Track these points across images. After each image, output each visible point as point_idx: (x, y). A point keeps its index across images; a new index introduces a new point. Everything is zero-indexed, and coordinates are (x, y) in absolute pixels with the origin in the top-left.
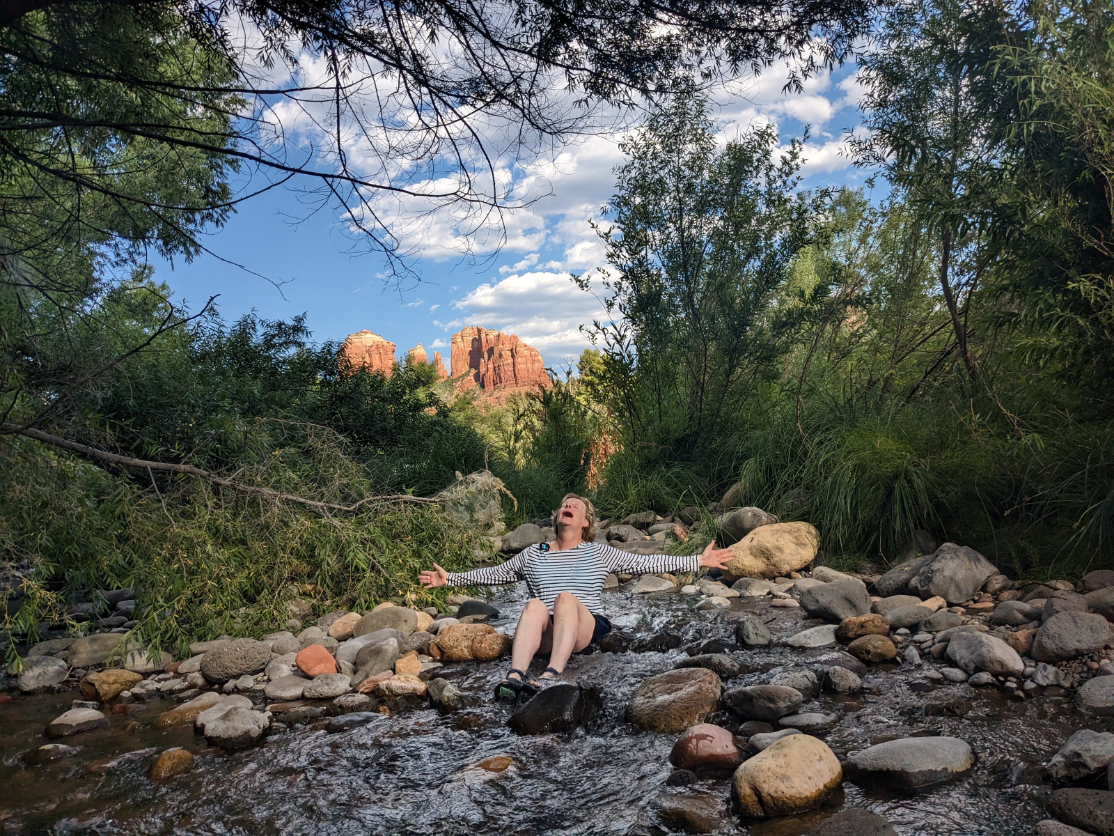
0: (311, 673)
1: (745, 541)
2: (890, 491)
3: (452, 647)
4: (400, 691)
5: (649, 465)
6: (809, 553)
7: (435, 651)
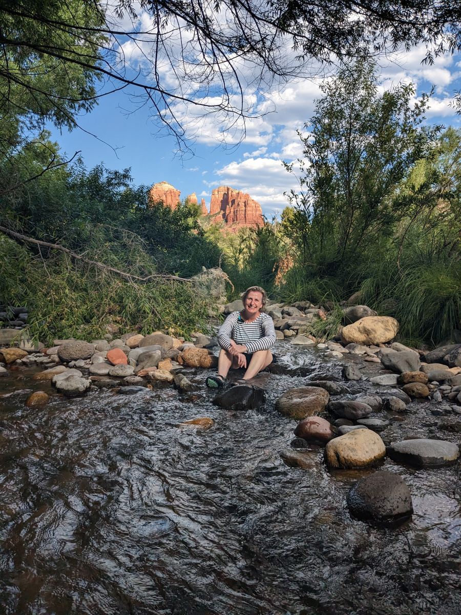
0: (114, 363)
1: (357, 324)
2: (443, 306)
3: (189, 359)
4: (159, 378)
5: (311, 275)
6: (391, 335)
7: (180, 360)
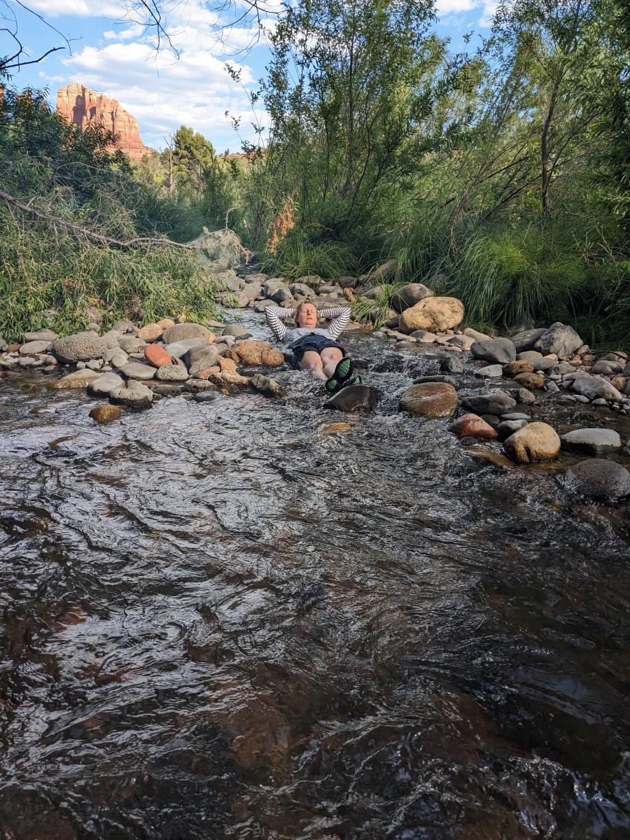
0: (157, 363)
1: (419, 306)
3: (248, 356)
4: (232, 381)
5: (314, 240)
6: (458, 318)
7: (235, 357)
